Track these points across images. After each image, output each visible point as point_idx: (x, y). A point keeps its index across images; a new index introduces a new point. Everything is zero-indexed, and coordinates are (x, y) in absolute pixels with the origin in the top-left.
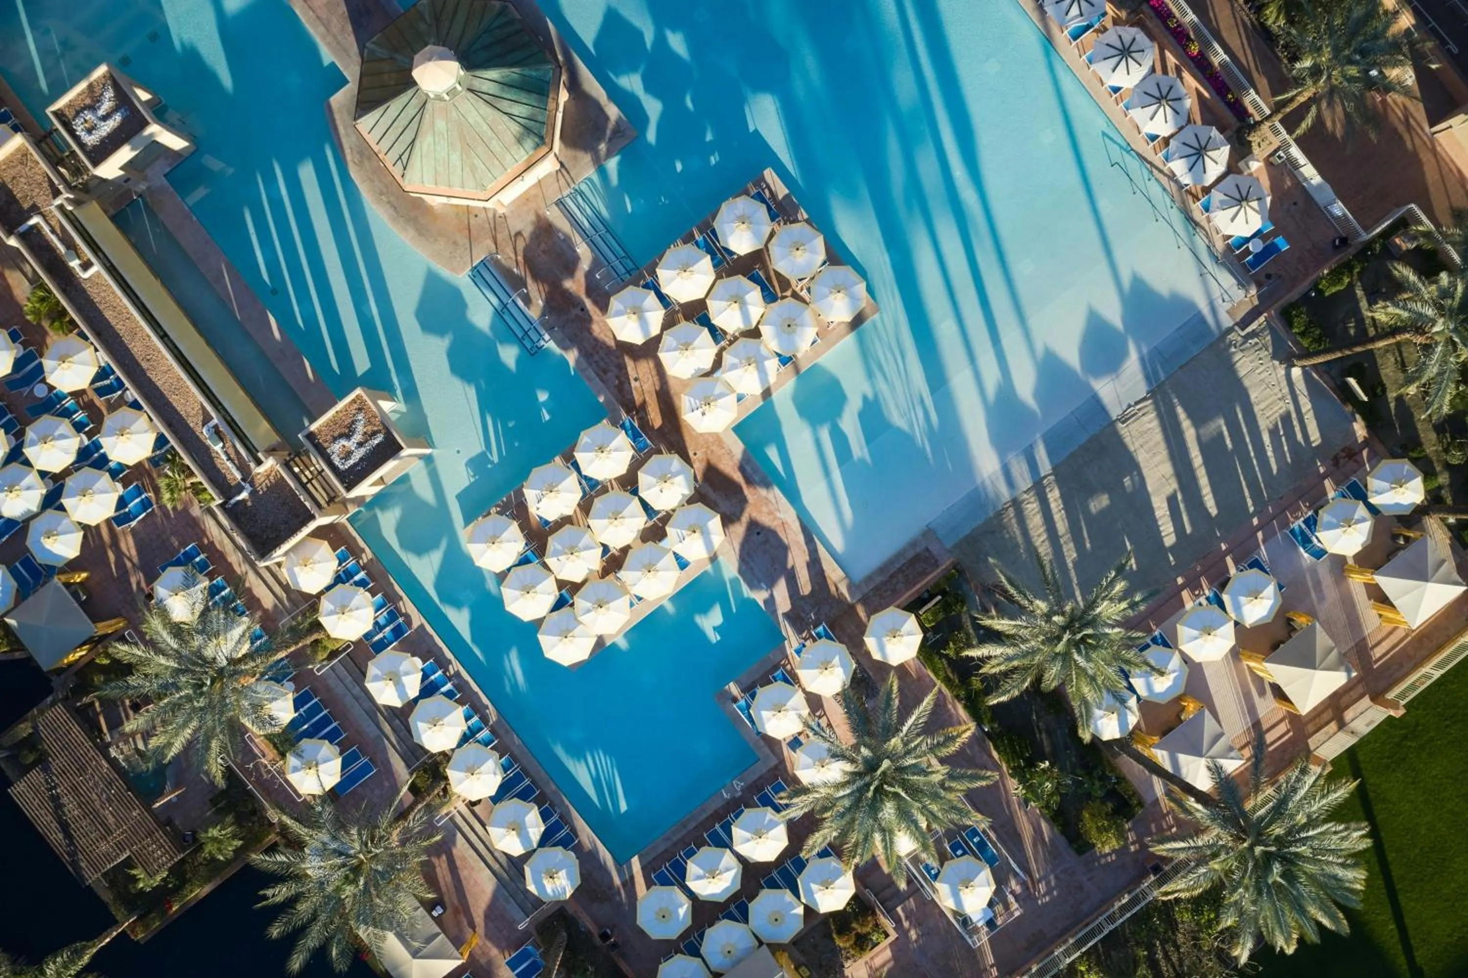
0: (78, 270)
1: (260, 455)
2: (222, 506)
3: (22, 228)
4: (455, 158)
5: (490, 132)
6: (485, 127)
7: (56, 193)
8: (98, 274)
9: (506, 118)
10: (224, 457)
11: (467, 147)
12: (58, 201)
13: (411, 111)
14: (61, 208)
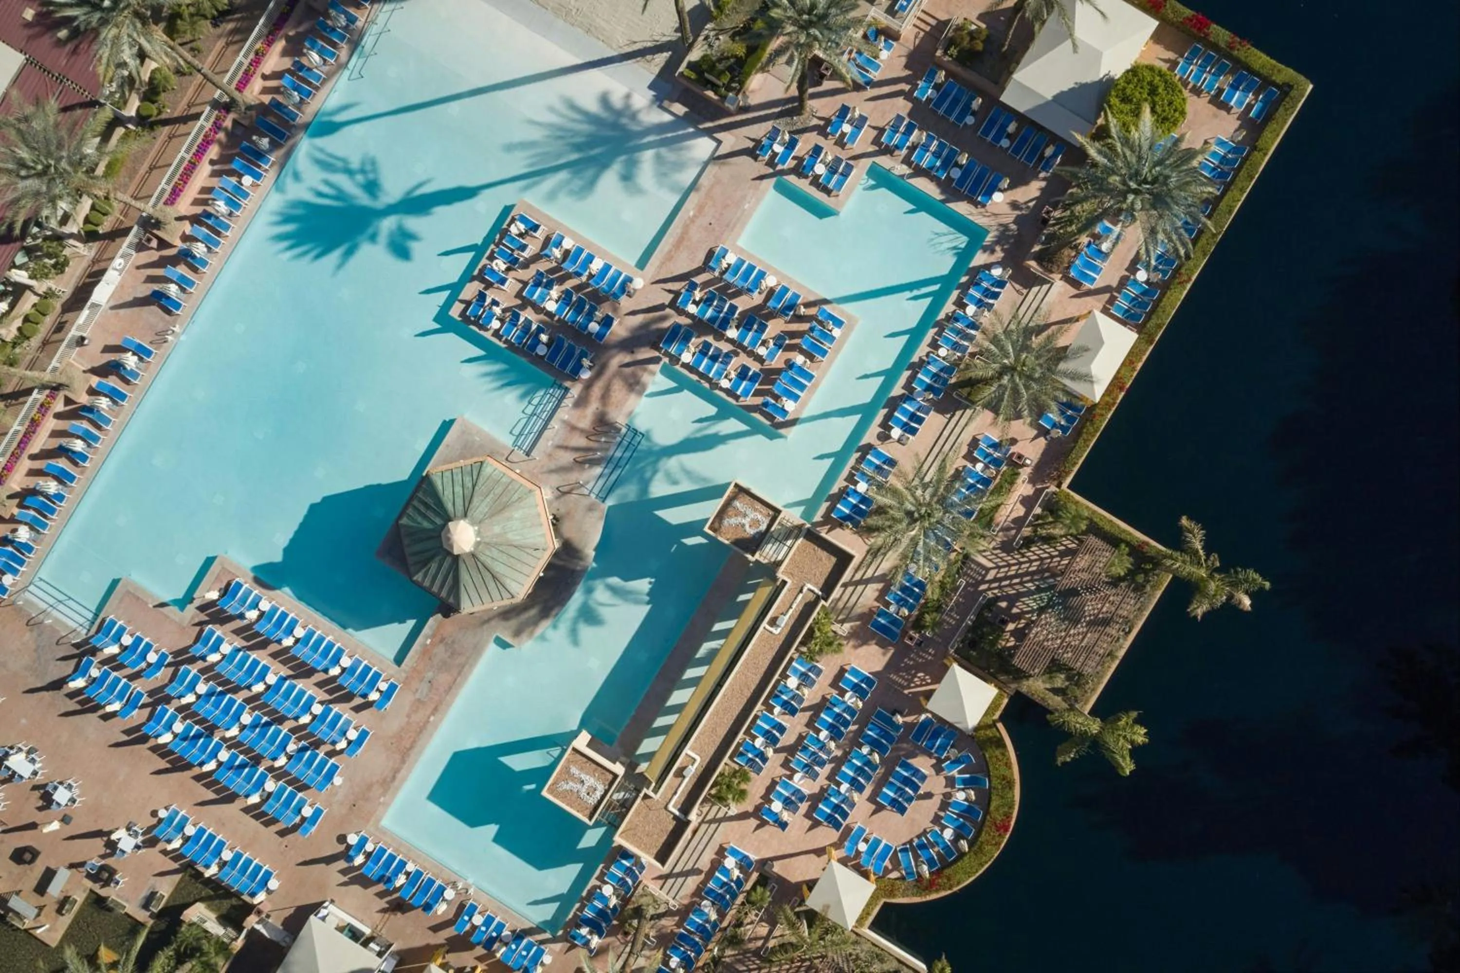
0: (696, 765)
1: (778, 583)
2: (826, 600)
3: (682, 817)
4: (517, 515)
5: (491, 496)
6: (488, 500)
7: (646, 797)
8: (693, 749)
9: (477, 488)
10: (791, 611)
11: (505, 507)
12: (652, 794)
13: (495, 553)
14: (656, 791)
